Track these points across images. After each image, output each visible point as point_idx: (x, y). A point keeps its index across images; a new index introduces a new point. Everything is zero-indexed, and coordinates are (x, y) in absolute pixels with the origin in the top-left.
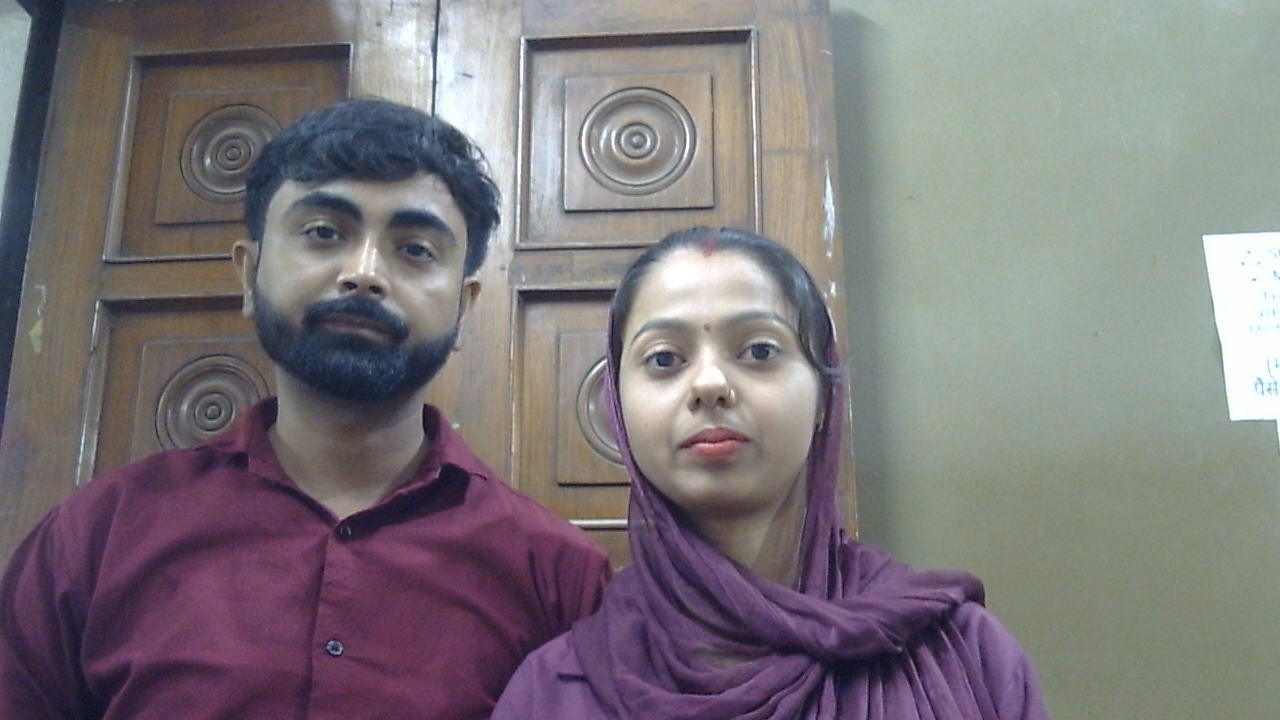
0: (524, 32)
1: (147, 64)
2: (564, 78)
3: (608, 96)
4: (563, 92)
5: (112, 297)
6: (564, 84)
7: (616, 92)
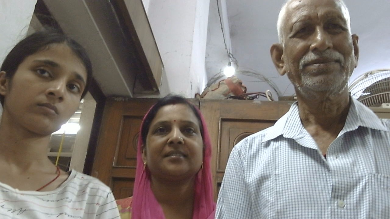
0: (221, 116)
1: (126, 117)
2: (230, 129)
3: (241, 134)
4: (230, 132)
5: (115, 176)
6: (230, 130)
7: (243, 133)
